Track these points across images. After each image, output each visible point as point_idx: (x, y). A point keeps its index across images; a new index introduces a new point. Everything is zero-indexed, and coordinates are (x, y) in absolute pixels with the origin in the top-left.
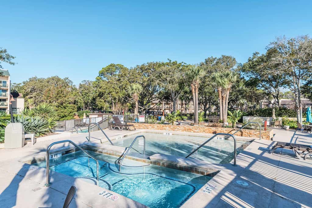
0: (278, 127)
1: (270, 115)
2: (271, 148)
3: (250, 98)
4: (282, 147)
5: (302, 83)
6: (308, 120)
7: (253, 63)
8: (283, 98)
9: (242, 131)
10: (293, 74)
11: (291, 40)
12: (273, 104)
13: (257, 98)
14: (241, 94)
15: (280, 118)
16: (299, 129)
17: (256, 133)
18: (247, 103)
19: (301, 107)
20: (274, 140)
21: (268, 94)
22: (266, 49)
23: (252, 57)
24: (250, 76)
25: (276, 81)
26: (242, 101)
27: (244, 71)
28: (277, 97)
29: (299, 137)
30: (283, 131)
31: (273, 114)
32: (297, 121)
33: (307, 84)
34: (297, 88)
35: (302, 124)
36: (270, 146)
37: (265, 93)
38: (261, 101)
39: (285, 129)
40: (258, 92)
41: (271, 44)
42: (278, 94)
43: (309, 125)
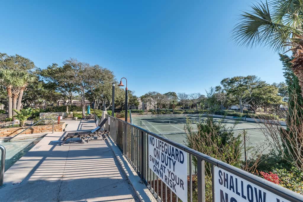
0: (70, 119)
1: (64, 110)
2: (62, 139)
3: (48, 98)
4: (72, 137)
5: (86, 91)
6: (88, 113)
7: (51, 71)
8: (74, 99)
9: (33, 128)
10: (81, 85)
11: (80, 63)
12: (67, 103)
13: (55, 98)
14: (39, 94)
15: (72, 113)
16: (83, 119)
17: (49, 128)
18: (46, 102)
19: (85, 105)
20: (66, 131)
21: (64, 96)
22: (63, 63)
23: (51, 66)
24: (49, 80)
25: (70, 88)
26: (40, 100)
27: (42, 75)
28: (70, 98)
29: (84, 123)
30: (74, 121)
31: (66, 110)
32: (82, 114)
33: (88, 92)
34: (83, 94)
35: (85, 115)
36: (61, 138)
37: (61, 95)
38: (59, 100)
39: (75, 119)
40: (55, 94)
41: (68, 61)
42: (71, 97)
43: (89, 116)
